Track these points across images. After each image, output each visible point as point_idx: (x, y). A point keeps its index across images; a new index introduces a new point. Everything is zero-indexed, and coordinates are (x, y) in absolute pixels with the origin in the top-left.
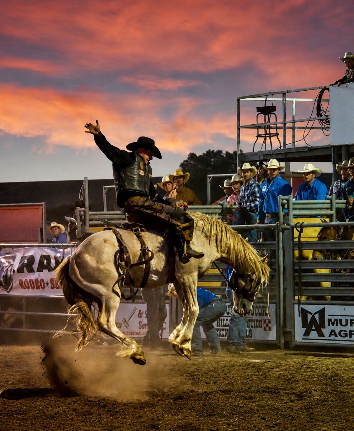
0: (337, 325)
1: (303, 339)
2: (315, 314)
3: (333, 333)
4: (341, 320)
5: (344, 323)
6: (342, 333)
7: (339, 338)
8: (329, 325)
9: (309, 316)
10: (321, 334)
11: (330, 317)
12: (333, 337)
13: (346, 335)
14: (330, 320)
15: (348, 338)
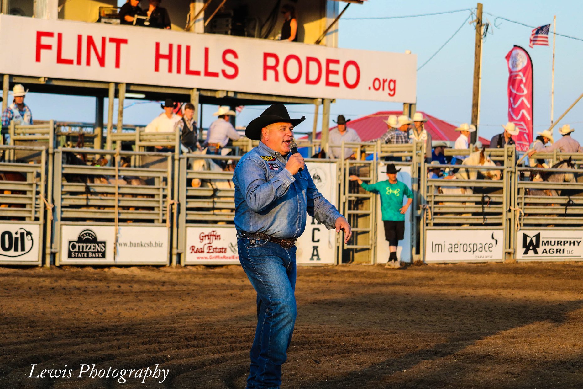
0: (548, 245)
1: (523, 257)
2: (533, 237)
3: (545, 251)
4: (551, 242)
5: (553, 243)
6: (551, 251)
7: (549, 254)
8: (542, 245)
9: (529, 240)
10: (536, 252)
11: (543, 240)
12: (545, 254)
13: (554, 252)
14: (543, 242)
15: (555, 254)
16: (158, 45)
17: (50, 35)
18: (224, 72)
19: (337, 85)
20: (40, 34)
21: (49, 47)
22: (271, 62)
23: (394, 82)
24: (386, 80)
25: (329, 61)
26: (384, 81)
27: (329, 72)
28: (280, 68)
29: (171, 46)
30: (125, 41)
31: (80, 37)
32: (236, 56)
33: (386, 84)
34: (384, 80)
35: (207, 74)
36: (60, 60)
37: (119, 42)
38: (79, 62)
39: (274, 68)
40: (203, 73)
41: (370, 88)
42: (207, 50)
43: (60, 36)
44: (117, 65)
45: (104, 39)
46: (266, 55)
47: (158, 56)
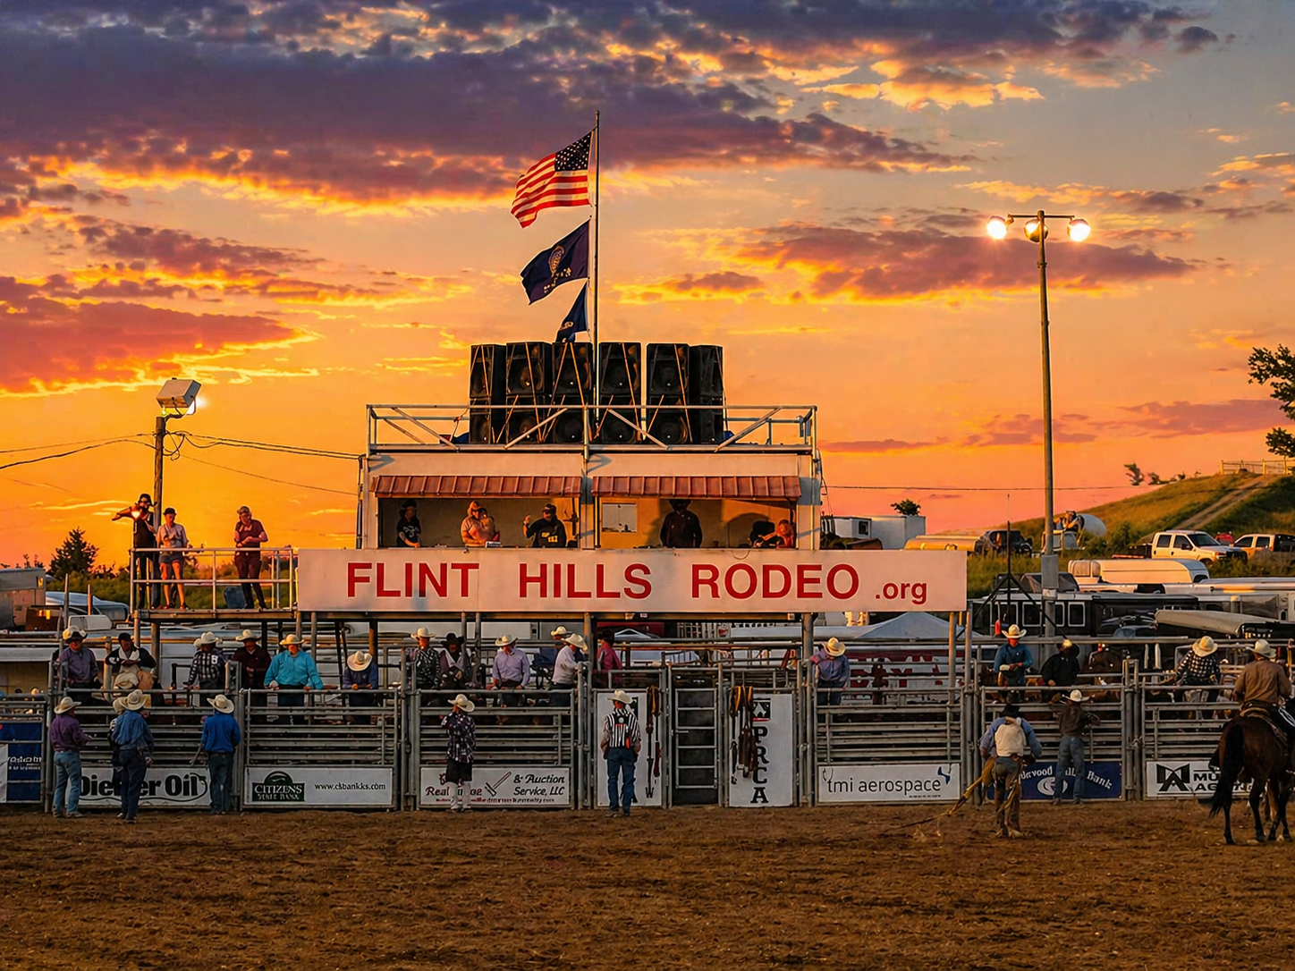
16: (523, 568)
17: (368, 566)
18: (628, 591)
19: (819, 595)
20: (352, 567)
21: (366, 580)
22: (704, 575)
23: (924, 587)
24: (908, 585)
25: (801, 569)
26: (904, 587)
27: (802, 581)
28: (721, 582)
29: (544, 567)
30: (476, 566)
31: (409, 567)
32: (646, 571)
33: (908, 590)
34: (903, 585)
35: (601, 594)
36: (381, 592)
37: (465, 568)
38: (409, 593)
39: (711, 582)
40: (594, 593)
41: (878, 597)
42: (600, 568)
43: (380, 567)
44: (465, 593)
45: (444, 567)
46: (696, 568)
47: (524, 580)
